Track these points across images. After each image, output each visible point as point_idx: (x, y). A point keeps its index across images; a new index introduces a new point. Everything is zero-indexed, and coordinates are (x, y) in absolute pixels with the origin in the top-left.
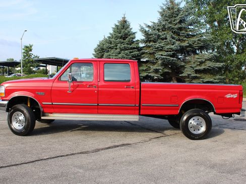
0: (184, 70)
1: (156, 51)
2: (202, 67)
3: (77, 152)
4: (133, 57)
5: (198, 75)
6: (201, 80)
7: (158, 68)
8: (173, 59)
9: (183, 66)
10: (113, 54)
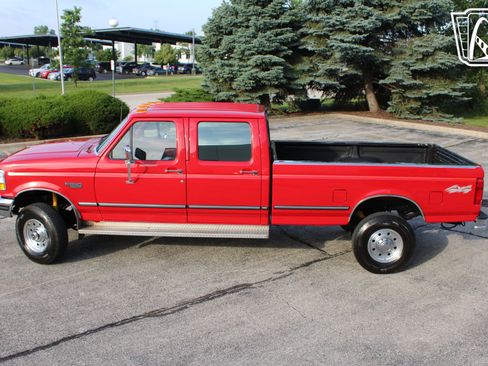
0: (389, 69)
1: (331, 31)
2: (427, 65)
3: (142, 312)
4: (282, 43)
5: (418, 82)
6: (425, 91)
7: (333, 67)
8: (365, 48)
9: (387, 63)
10: (241, 39)
